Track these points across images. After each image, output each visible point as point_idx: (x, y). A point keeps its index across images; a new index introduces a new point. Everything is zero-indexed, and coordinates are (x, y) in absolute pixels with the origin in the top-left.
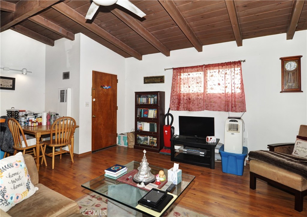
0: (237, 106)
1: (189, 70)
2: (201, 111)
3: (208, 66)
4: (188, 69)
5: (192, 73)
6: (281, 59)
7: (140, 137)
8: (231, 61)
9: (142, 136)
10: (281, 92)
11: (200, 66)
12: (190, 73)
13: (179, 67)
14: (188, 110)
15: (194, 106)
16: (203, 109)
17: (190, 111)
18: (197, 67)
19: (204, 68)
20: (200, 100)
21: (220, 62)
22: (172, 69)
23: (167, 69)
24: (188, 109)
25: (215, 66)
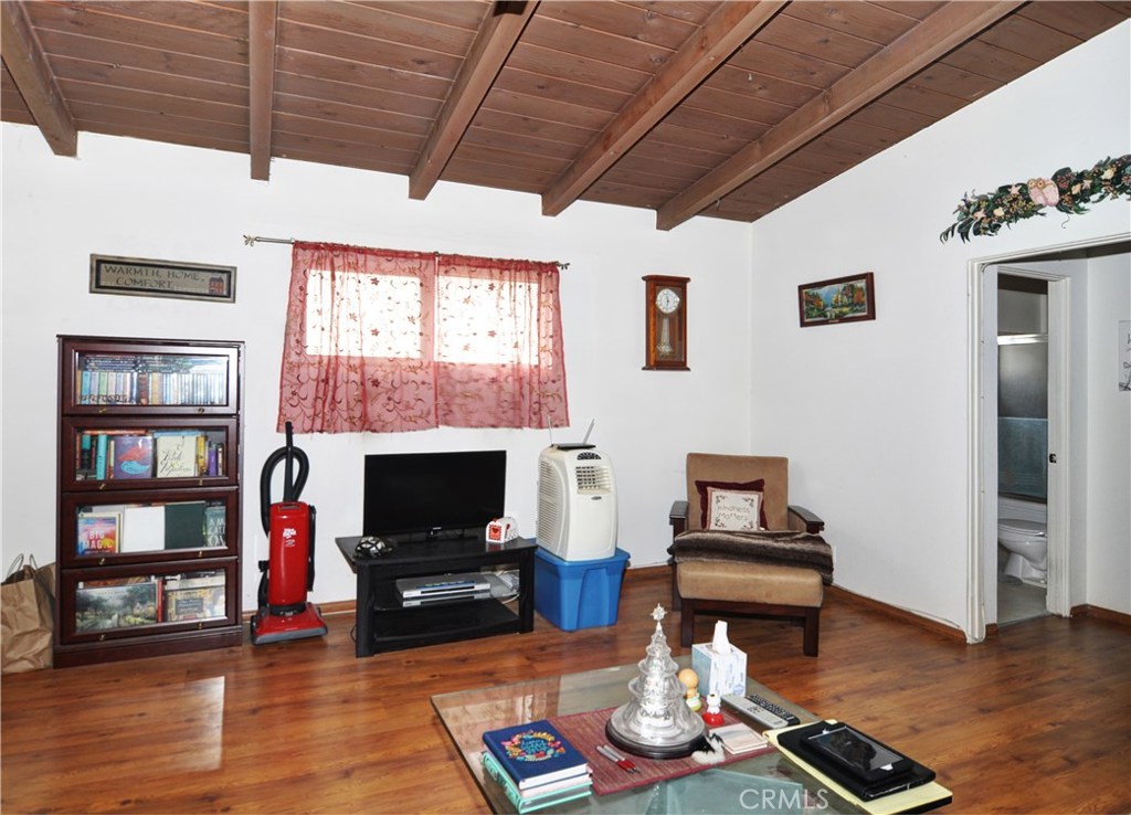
0: (545, 408)
1: (372, 261)
2: (424, 429)
3: (451, 262)
4: (369, 256)
5: (390, 278)
6: (648, 279)
7: (96, 592)
8: (530, 260)
9: (105, 585)
10: (644, 369)
11: (422, 256)
12: (378, 277)
13: (329, 242)
14: (367, 430)
15: (394, 412)
16: (434, 423)
17: (374, 431)
18: (407, 255)
19: (439, 264)
20: (421, 387)
21: (495, 256)
22: (291, 246)
23: (257, 239)
24: (366, 426)
25: (477, 267)
